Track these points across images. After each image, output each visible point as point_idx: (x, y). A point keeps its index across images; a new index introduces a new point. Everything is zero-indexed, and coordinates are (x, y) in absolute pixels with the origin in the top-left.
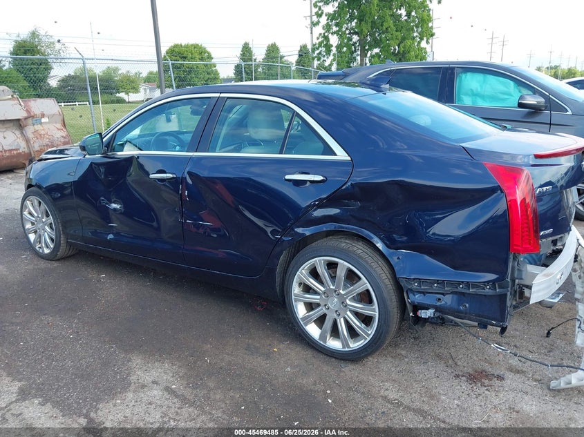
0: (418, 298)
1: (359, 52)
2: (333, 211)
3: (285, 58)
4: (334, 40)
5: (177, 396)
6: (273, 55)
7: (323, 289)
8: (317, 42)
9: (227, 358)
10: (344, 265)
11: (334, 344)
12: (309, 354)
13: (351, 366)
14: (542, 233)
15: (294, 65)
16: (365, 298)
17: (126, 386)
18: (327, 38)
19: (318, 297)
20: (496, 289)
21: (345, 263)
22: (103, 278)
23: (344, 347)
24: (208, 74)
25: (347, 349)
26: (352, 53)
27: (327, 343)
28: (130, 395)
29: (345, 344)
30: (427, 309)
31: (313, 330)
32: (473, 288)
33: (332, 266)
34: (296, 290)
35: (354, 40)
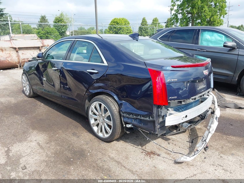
0: (126, 120)
1: (191, 22)
2: (101, 84)
3: (160, 24)
4: (180, 16)
5: (39, 145)
6: (155, 22)
7: (98, 114)
8: (172, 17)
9: (64, 135)
10: (103, 105)
11: (100, 135)
12: (94, 137)
13: (105, 143)
14: (170, 98)
15: (164, 27)
16: (109, 118)
17: (25, 140)
18: (176, 16)
19: (97, 117)
20: (150, 119)
21: (103, 104)
22: (42, 105)
23: (103, 136)
24: (128, 30)
25: (104, 137)
26: (188, 22)
27: (99, 134)
28: (25, 143)
29: (104, 135)
30: (130, 124)
31: (95, 129)
32: (143, 117)
33: (100, 105)
34: (90, 113)
35: (189, 16)
